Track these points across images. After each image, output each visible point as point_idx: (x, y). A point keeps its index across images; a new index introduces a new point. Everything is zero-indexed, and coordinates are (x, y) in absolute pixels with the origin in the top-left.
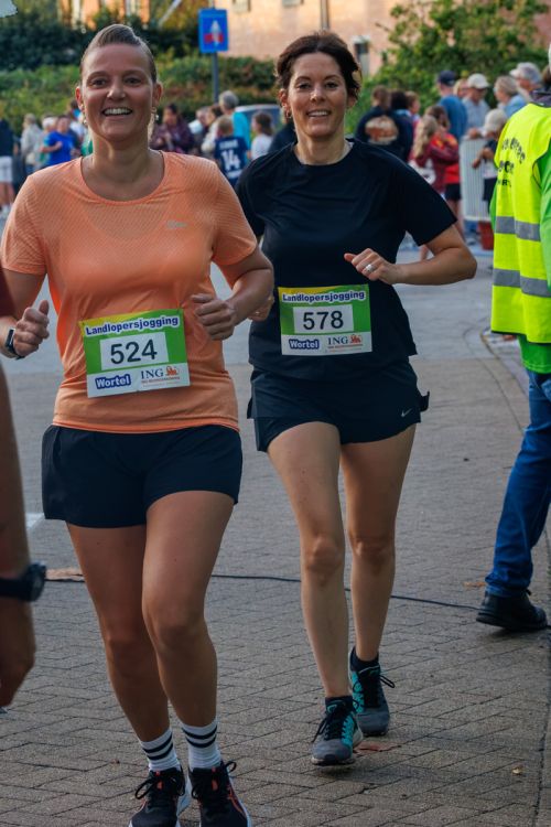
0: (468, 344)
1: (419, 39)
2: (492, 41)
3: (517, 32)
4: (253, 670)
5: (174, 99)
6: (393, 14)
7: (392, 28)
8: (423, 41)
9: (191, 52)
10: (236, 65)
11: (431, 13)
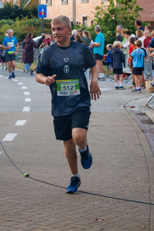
0: (120, 108)
1: (103, 17)
2: (126, 18)
3: (133, 16)
4: (67, 198)
5: (28, 31)
6: (96, 9)
7: (96, 13)
8: (105, 18)
9: (34, 17)
10: (47, 22)
11: (107, 9)
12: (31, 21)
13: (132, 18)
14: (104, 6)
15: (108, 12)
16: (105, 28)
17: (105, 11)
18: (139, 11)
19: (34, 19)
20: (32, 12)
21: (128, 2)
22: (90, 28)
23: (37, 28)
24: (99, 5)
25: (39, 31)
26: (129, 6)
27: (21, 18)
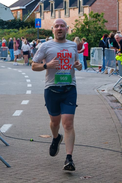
1: (80, 27)
2: (96, 28)
3: (101, 26)
5: (28, 37)
6: (75, 21)
7: (75, 24)
8: (82, 27)
9: (31, 27)
10: (41, 31)
11: (83, 21)
12: (30, 30)
13: (100, 28)
14: (81, 19)
15: (83, 24)
16: (82, 35)
17: (82, 23)
18: (105, 23)
19: (32, 29)
20: (30, 24)
21: (97, 17)
22: (71, 35)
23: (34, 35)
24: (77, 19)
25: (36, 37)
26: (98, 19)
27: (23, 28)
